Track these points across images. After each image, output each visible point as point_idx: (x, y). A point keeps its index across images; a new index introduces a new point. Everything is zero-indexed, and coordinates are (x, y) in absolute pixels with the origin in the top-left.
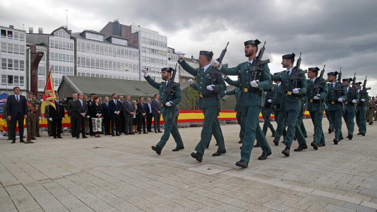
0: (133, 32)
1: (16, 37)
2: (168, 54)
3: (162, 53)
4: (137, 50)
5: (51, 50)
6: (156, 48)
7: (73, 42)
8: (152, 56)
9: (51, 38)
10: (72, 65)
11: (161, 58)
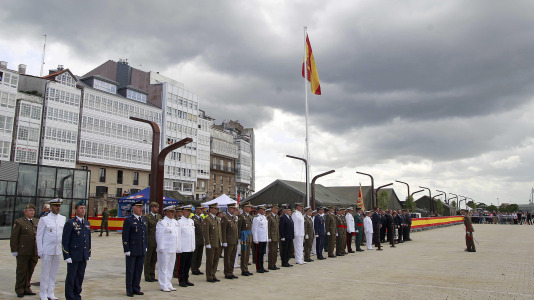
0: (152, 82)
1: (7, 80)
2: (199, 118)
3: (191, 118)
4: (160, 111)
5: (50, 104)
6: (185, 109)
7: (79, 92)
8: (179, 121)
9: (52, 85)
10: (75, 128)
11: (190, 124)
